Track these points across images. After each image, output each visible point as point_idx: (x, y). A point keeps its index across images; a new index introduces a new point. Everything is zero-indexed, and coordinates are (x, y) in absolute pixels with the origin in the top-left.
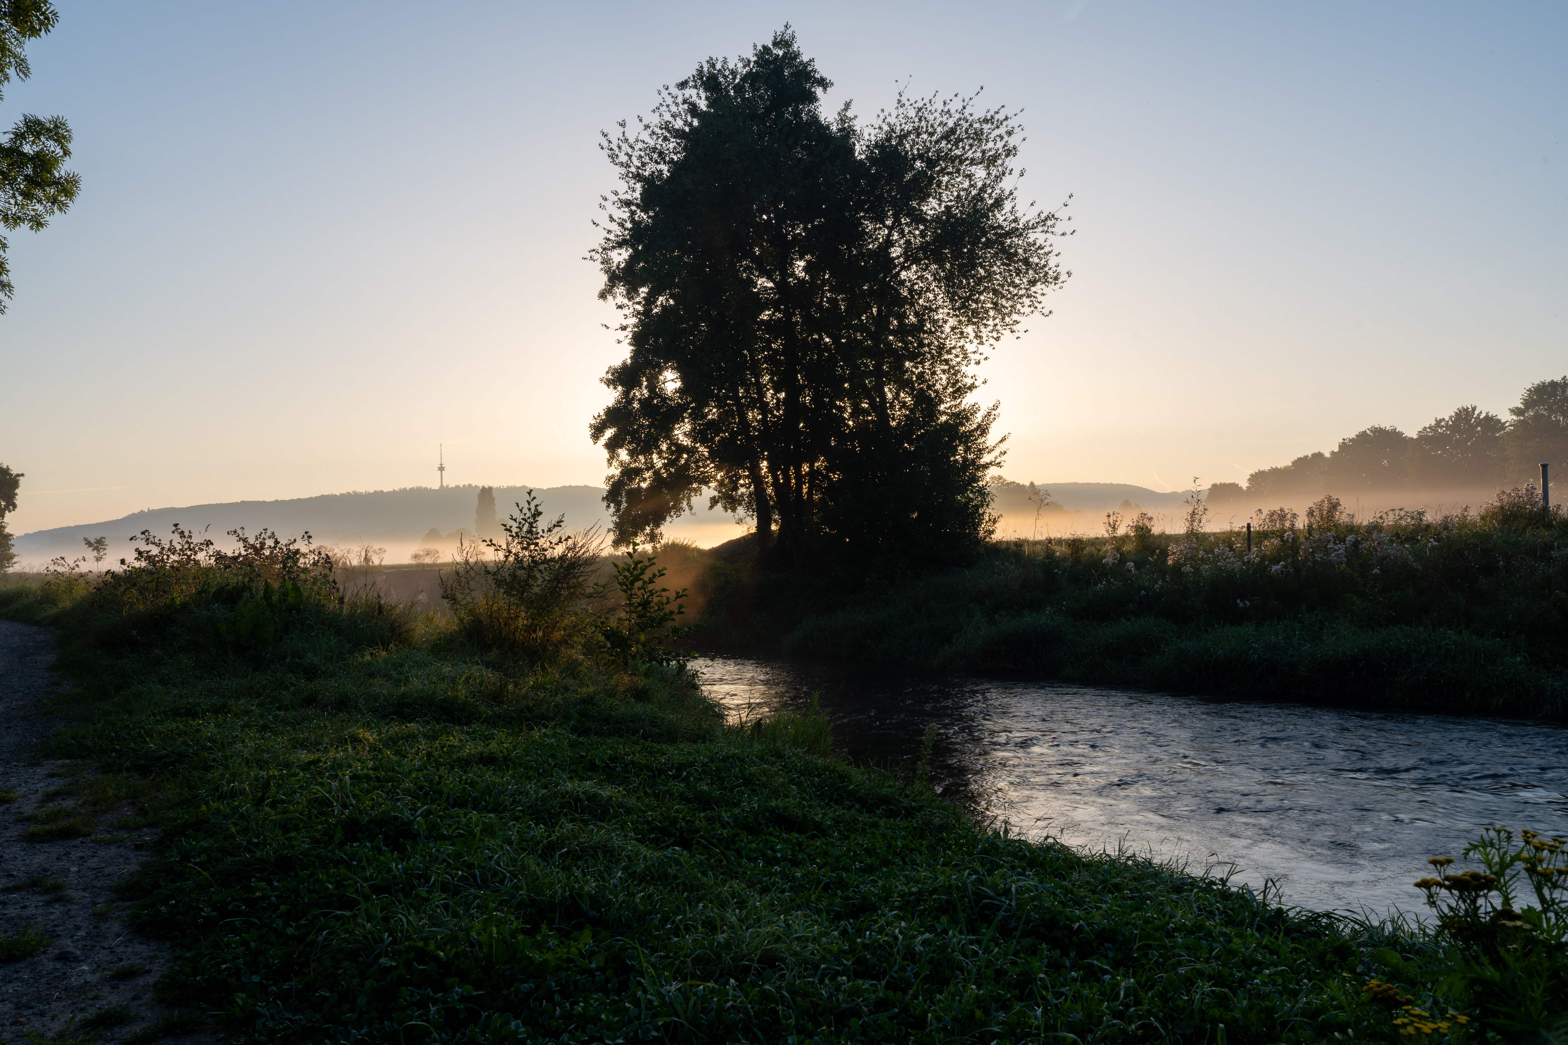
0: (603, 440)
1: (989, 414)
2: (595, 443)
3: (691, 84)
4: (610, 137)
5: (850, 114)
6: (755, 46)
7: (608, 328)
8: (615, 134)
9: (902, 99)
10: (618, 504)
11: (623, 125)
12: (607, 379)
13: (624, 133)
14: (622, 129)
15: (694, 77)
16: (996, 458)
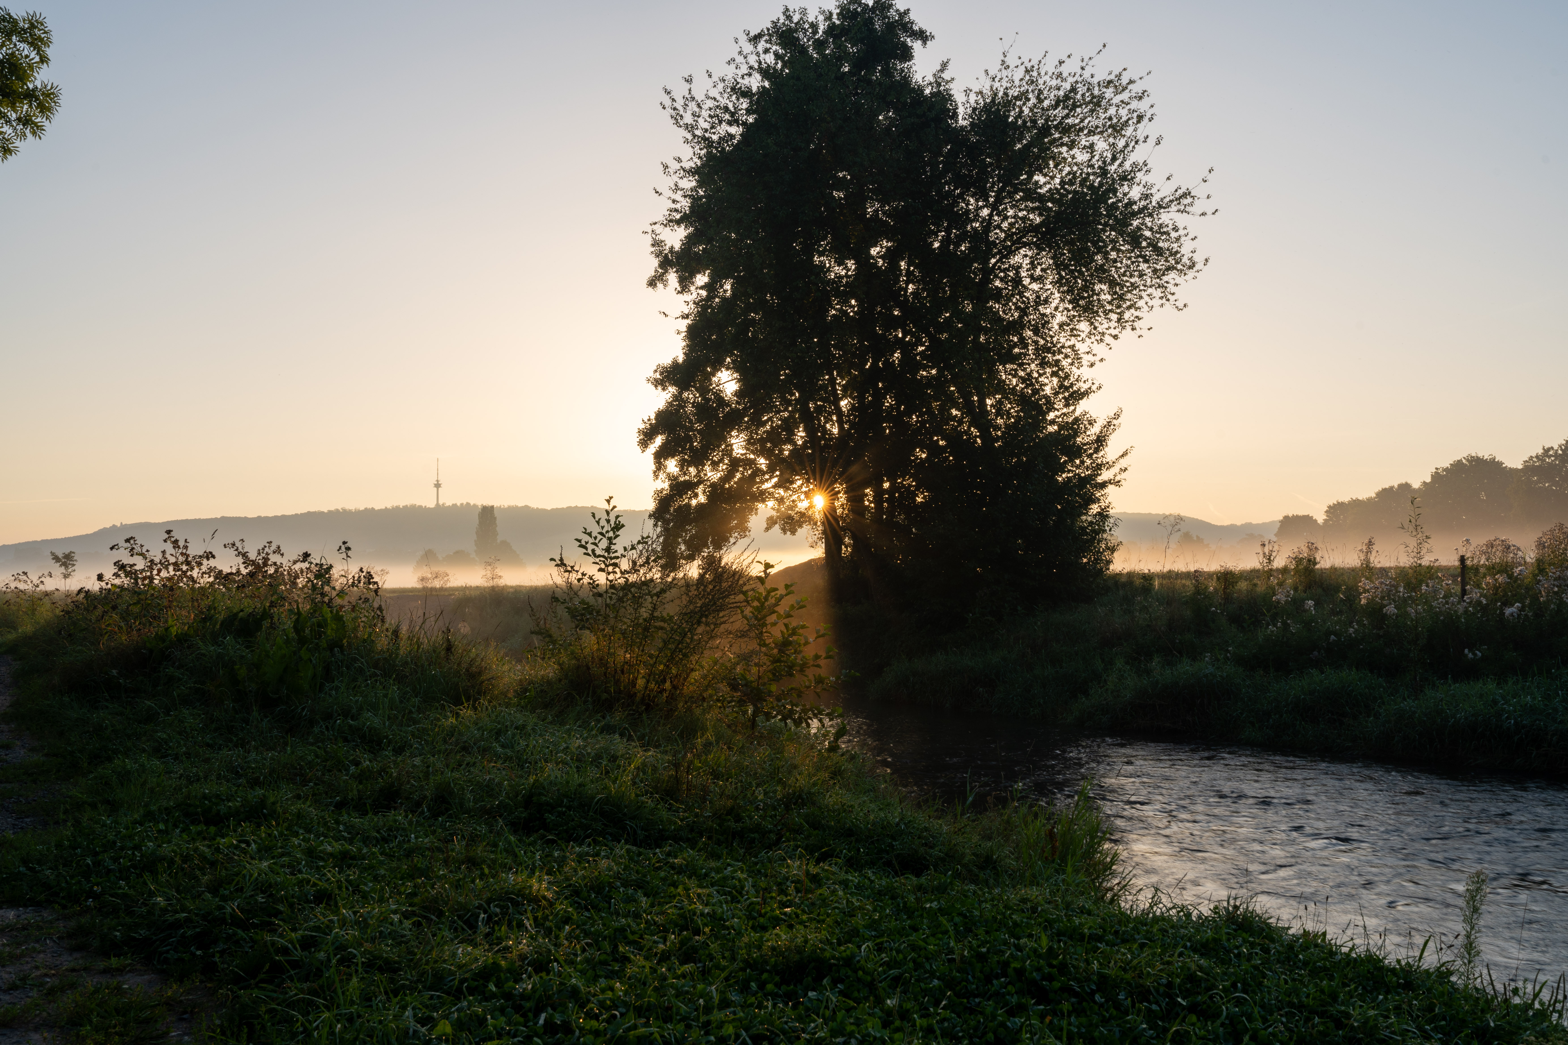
0: (652, 448)
1: (1109, 424)
2: (643, 451)
3: (766, 37)
4: (674, 94)
7: (666, 315)
8: (680, 91)
9: (1006, 59)
11: (689, 80)
12: (655, 380)
13: (690, 90)
14: (688, 86)
15: (768, 30)
16: (1115, 476)
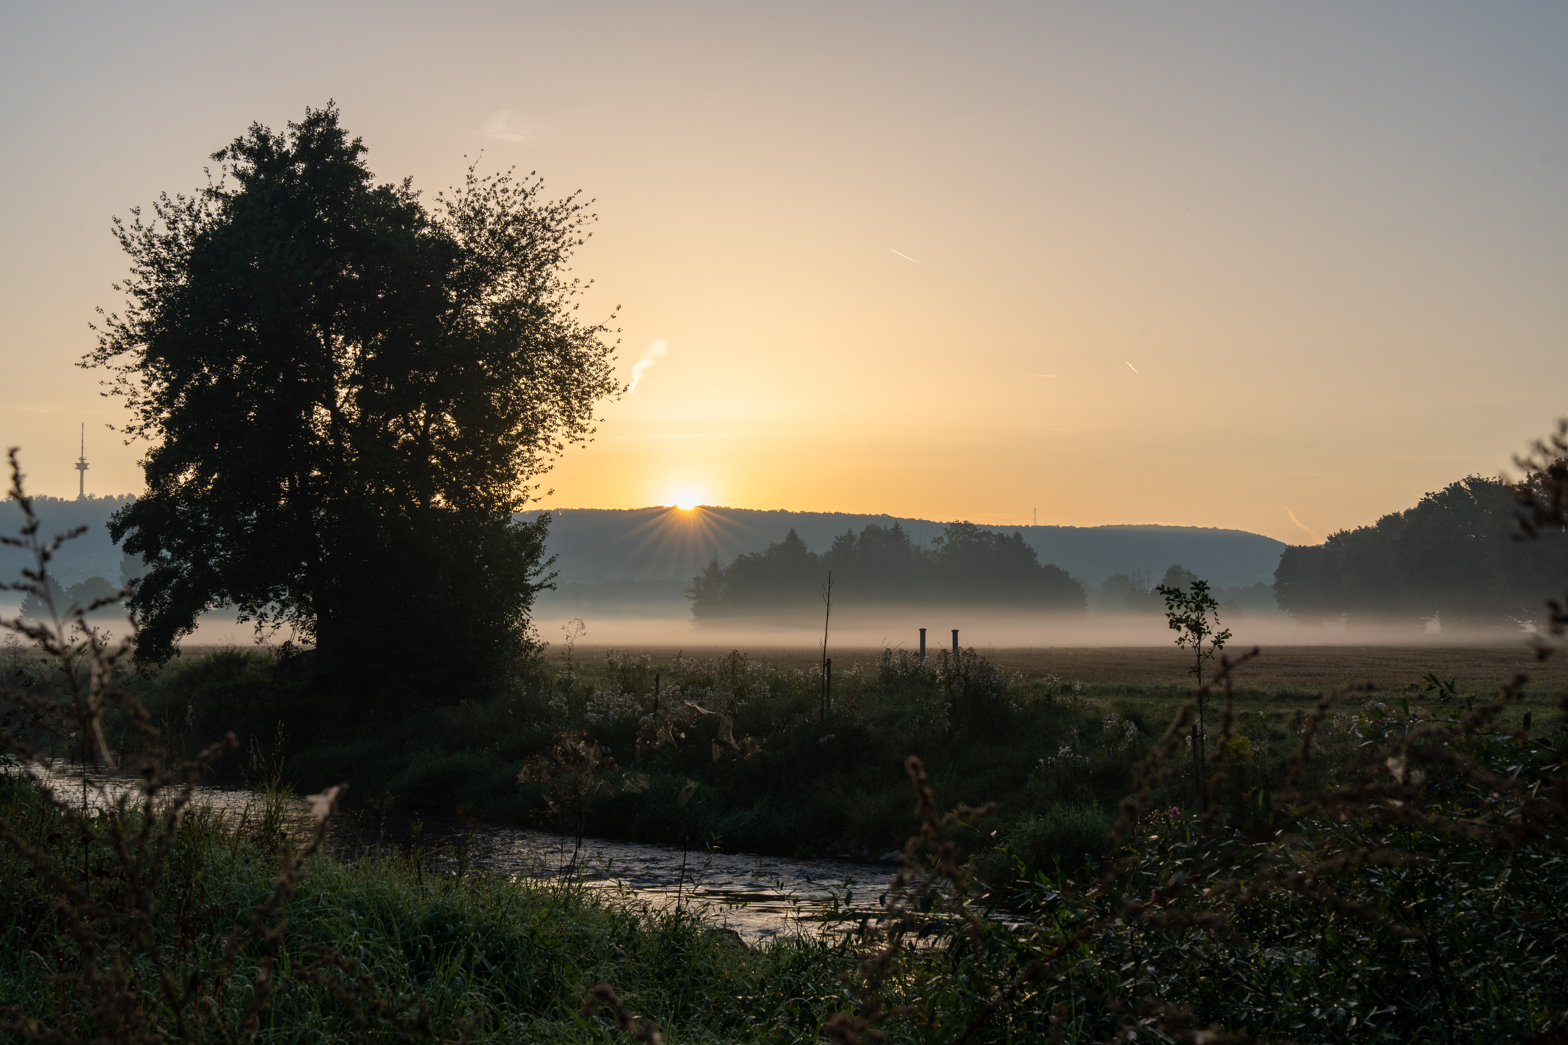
0: (123, 541)
2: (115, 543)
3: (230, 154)
4: (122, 224)
5: (412, 190)
6: (308, 109)
7: (113, 429)
8: (128, 221)
9: (473, 174)
10: (147, 610)
11: (137, 212)
13: (137, 221)
14: (135, 217)
15: (233, 146)
16: (545, 580)
